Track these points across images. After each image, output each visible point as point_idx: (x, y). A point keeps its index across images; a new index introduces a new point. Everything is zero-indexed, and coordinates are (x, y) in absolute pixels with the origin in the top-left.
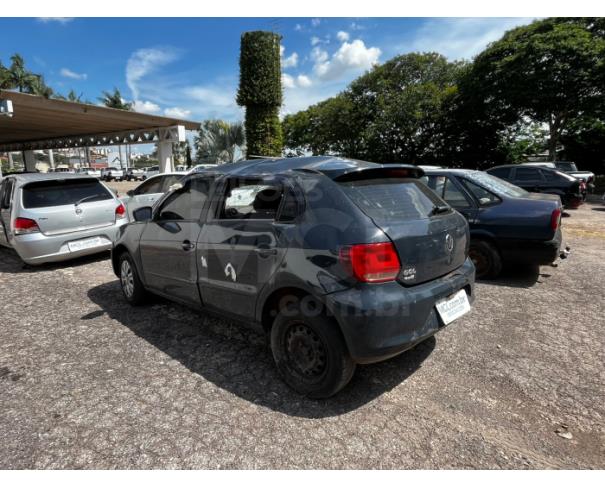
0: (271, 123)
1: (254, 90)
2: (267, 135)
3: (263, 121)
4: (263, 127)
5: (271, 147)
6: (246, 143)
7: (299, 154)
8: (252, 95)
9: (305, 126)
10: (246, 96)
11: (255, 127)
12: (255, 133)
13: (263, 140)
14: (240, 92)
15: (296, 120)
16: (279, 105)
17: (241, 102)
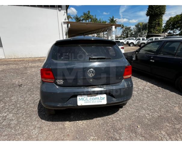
0: (158, 21)
1: (153, 9)
2: (156, 26)
3: (155, 21)
4: (155, 23)
5: (157, 30)
6: (148, 29)
7: (174, 32)
8: (152, 12)
9: (178, 21)
10: (149, 12)
11: (151, 23)
12: (151, 25)
13: (154, 28)
14: (148, 11)
15: (174, 19)
16: (164, 14)
17: (147, 15)
